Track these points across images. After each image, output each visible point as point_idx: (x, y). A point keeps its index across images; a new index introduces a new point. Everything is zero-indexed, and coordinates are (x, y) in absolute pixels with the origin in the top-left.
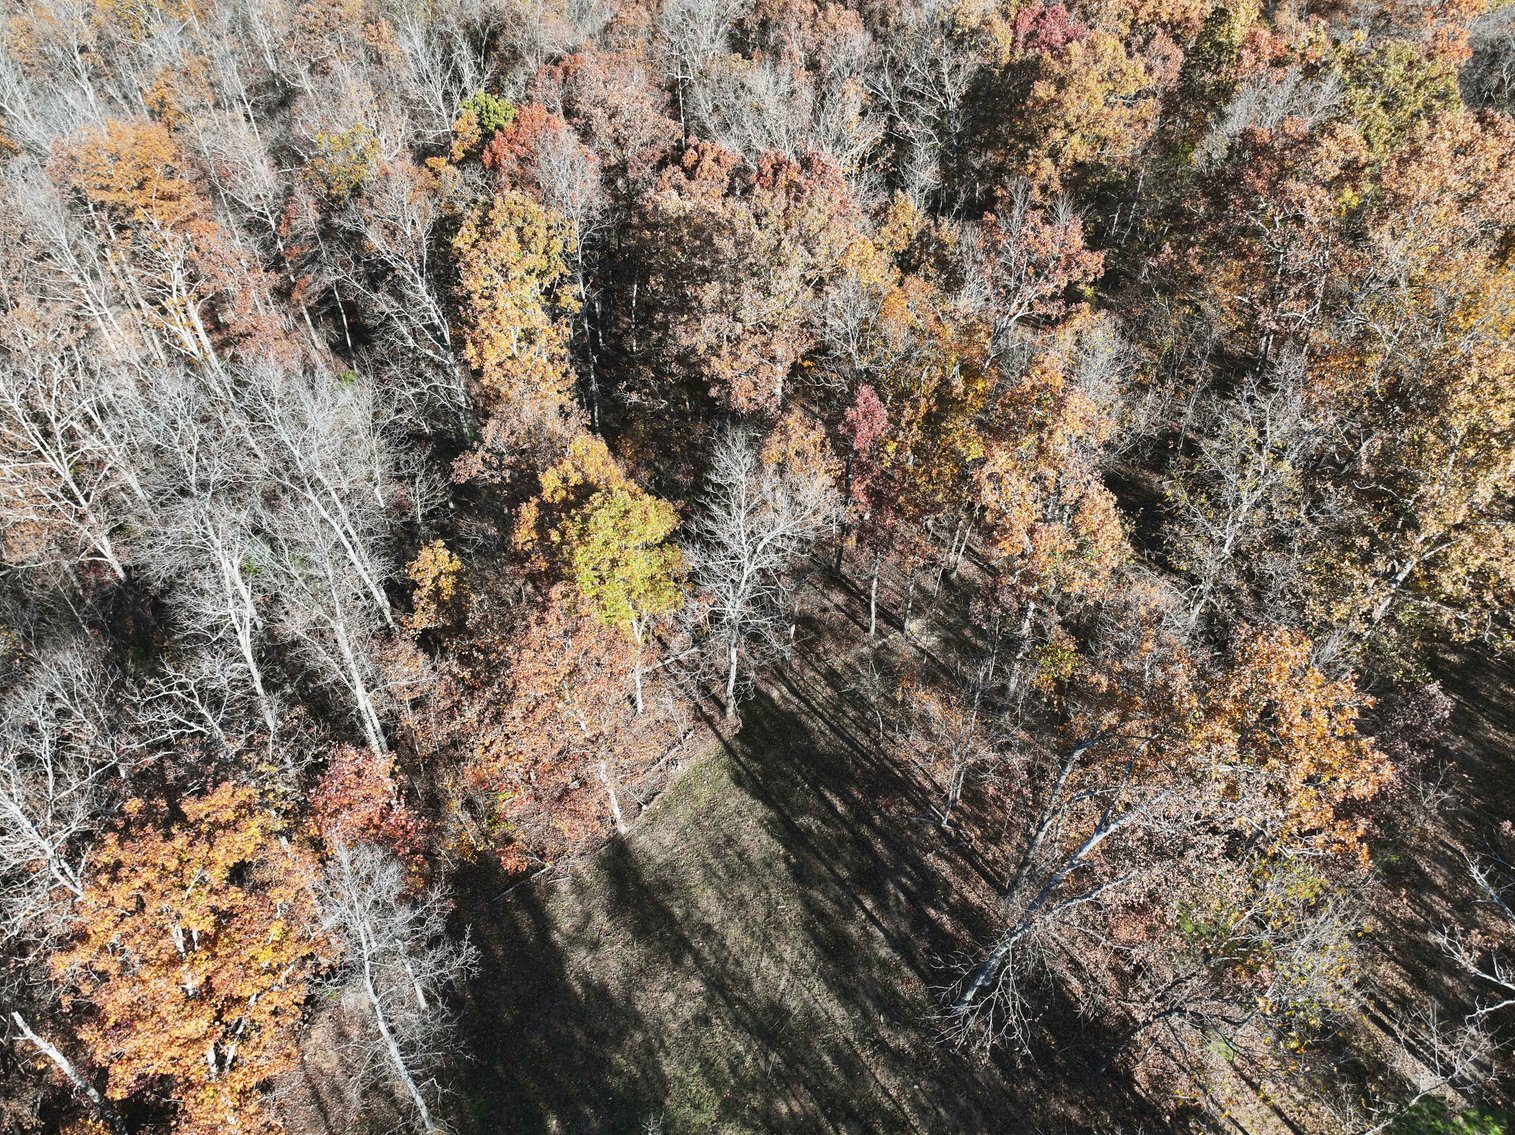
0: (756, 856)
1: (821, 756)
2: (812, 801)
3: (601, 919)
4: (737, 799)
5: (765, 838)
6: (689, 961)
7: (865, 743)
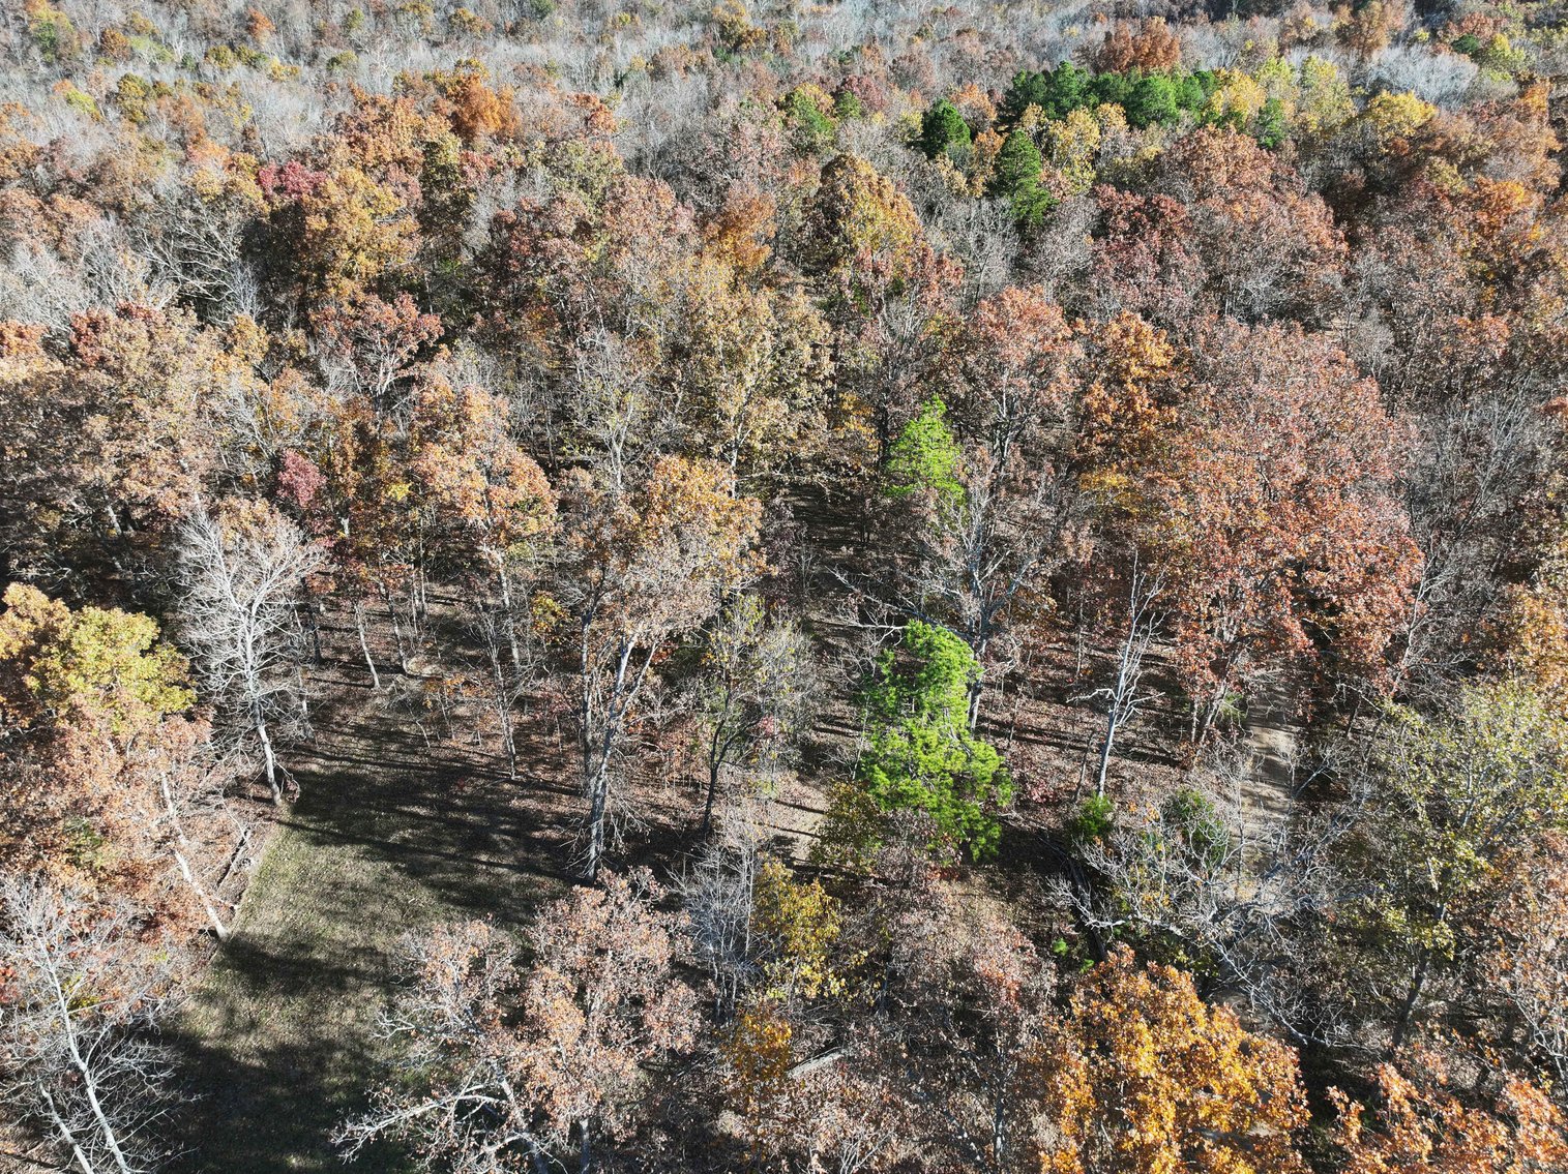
0: (367, 881)
1: (384, 788)
2: (394, 820)
3: (247, 1006)
4: (323, 856)
5: (368, 866)
6: (351, 980)
7: (417, 760)
